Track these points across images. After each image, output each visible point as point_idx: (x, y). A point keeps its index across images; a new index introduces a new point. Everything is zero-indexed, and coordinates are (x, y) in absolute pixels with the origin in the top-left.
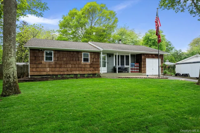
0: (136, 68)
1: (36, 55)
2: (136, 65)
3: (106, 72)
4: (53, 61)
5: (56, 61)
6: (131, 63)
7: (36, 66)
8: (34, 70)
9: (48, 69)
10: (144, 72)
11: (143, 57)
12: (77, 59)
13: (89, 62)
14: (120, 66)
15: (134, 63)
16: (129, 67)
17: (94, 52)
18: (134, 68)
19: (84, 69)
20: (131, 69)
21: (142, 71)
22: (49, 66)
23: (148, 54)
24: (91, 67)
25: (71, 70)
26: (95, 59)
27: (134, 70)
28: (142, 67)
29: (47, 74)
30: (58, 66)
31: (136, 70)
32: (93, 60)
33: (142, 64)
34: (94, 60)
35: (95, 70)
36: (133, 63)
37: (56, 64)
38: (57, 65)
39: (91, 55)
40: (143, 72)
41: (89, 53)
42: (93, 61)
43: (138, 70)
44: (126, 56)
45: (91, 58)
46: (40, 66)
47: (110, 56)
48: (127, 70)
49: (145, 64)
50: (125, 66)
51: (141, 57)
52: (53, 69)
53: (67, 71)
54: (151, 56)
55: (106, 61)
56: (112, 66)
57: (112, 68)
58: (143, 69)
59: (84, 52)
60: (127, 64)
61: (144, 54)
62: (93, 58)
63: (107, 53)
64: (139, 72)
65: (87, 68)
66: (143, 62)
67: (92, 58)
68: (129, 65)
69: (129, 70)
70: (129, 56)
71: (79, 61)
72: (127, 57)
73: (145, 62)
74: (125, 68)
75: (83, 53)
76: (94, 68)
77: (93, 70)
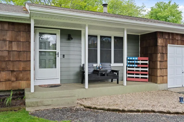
0: (140, 69)
2: (140, 62)
3: (59, 83)
6: (128, 56)
10: (163, 80)
11: (160, 41)
14: (98, 64)
15: (135, 56)
16: (123, 67)
17: (13, 24)
18: (135, 69)
20: (129, 72)
21: (159, 78)
23: (172, 34)
26: (18, 46)
27: (135, 76)
28: (159, 67)
31: (140, 76)
33: (159, 59)
34: (15, 48)
35: (17, 79)
36: (132, 57)
40: (159, 82)
42: (9, 52)
43: (147, 76)
44: (115, 38)
47: (70, 38)
48: (117, 77)
49: (165, 61)
50: (113, 64)
51: (156, 42)
54: (179, 38)
55: (58, 50)
56: (78, 65)
57: (78, 70)
58: (159, 72)
60: (119, 59)
61: (162, 33)
62: (11, 42)
64: (149, 81)
66: (159, 55)
68: (122, 62)
69: (123, 74)
70: (122, 39)
72: (119, 40)
73: (165, 54)
74: (113, 71)
76: (13, 71)
77: (9, 80)
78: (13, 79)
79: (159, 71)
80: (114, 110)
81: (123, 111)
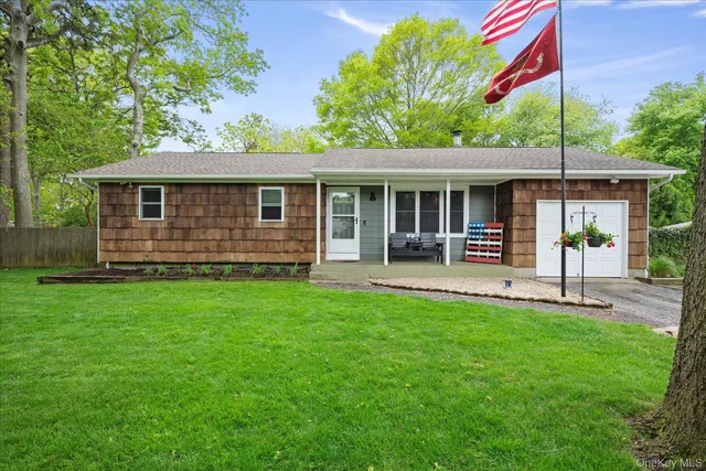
0: (489, 243)
1: (114, 201)
2: (489, 231)
3: (357, 257)
4: (163, 218)
5: (174, 220)
6: (470, 222)
7: (117, 233)
8: (111, 246)
9: (149, 245)
10: (525, 261)
12: (240, 210)
13: (283, 219)
14: (416, 234)
15: (481, 222)
17: (302, 185)
18: (480, 242)
19: (264, 247)
20: (470, 248)
21: (515, 258)
22: (152, 235)
24: (290, 239)
25: (219, 246)
26: (307, 211)
27: (479, 253)
28: (514, 239)
29: (147, 260)
30: (178, 234)
31: (488, 254)
32: (299, 212)
35: (306, 251)
37: (171, 227)
38: (175, 231)
39: (289, 194)
40: (515, 263)
41: (282, 189)
42: (297, 218)
43: (499, 255)
44: (423, 194)
45: (290, 204)
46: (126, 234)
47: (373, 197)
49: (531, 228)
51: (512, 197)
52: (165, 245)
53: (207, 250)
55: (357, 215)
58: (516, 248)
59: (265, 185)
62: (299, 206)
63: (361, 186)
64: (503, 263)
65: (276, 244)
67: (293, 205)
68: (461, 230)
71: (245, 216)
73: (529, 216)
75: (260, 189)
76: (301, 241)
77: (297, 251)
78: (302, 250)
79: (515, 245)
80: (400, 287)
81: (410, 289)
